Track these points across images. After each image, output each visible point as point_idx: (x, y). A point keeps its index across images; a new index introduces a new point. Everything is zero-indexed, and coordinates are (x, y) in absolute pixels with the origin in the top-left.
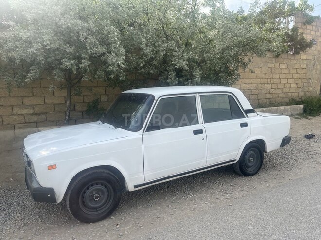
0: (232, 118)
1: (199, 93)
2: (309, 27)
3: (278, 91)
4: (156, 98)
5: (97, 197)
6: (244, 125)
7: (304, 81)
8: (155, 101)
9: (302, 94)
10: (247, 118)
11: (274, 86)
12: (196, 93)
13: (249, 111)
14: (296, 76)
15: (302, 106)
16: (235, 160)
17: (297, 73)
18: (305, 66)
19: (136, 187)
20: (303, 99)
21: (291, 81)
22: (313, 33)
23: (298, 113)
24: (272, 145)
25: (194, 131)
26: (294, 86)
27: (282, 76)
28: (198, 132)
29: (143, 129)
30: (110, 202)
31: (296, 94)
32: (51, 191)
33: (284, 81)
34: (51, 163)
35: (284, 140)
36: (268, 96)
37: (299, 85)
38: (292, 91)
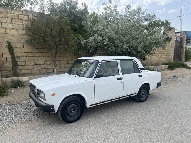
0: (134, 72)
1: (119, 59)
2: (169, 32)
3: (158, 59)
4: (100, 62)
5: (73, 110)
6: (140, 76)
7: (168, 55)
8: (99, 63)
9: (167, 60)
10: (141, 73)
11: (157, 57)
12: (118, 60)
13: (142, 69)
14: (165, 53)
15: (168, 65)
16: (135, 94)
17: (165, 51)
18: (168, 49)
19: (90, 105)
20: (167, 63)
21: (163, 55)
22: (171, 34)
23: (167, 68)
24: (153, 86)
25: (117, 78)
26: (164, 57)
27: (160, 53)
28: (119, 79)
29: (94, 77)
30: (79, 113)
31: (165, 61)
32: (52, 106)
33: (160, 55)
34: (53, 93)
35: (158, 84)
36: (155, 61)
37: (166, 57)
38: (163, 59)
